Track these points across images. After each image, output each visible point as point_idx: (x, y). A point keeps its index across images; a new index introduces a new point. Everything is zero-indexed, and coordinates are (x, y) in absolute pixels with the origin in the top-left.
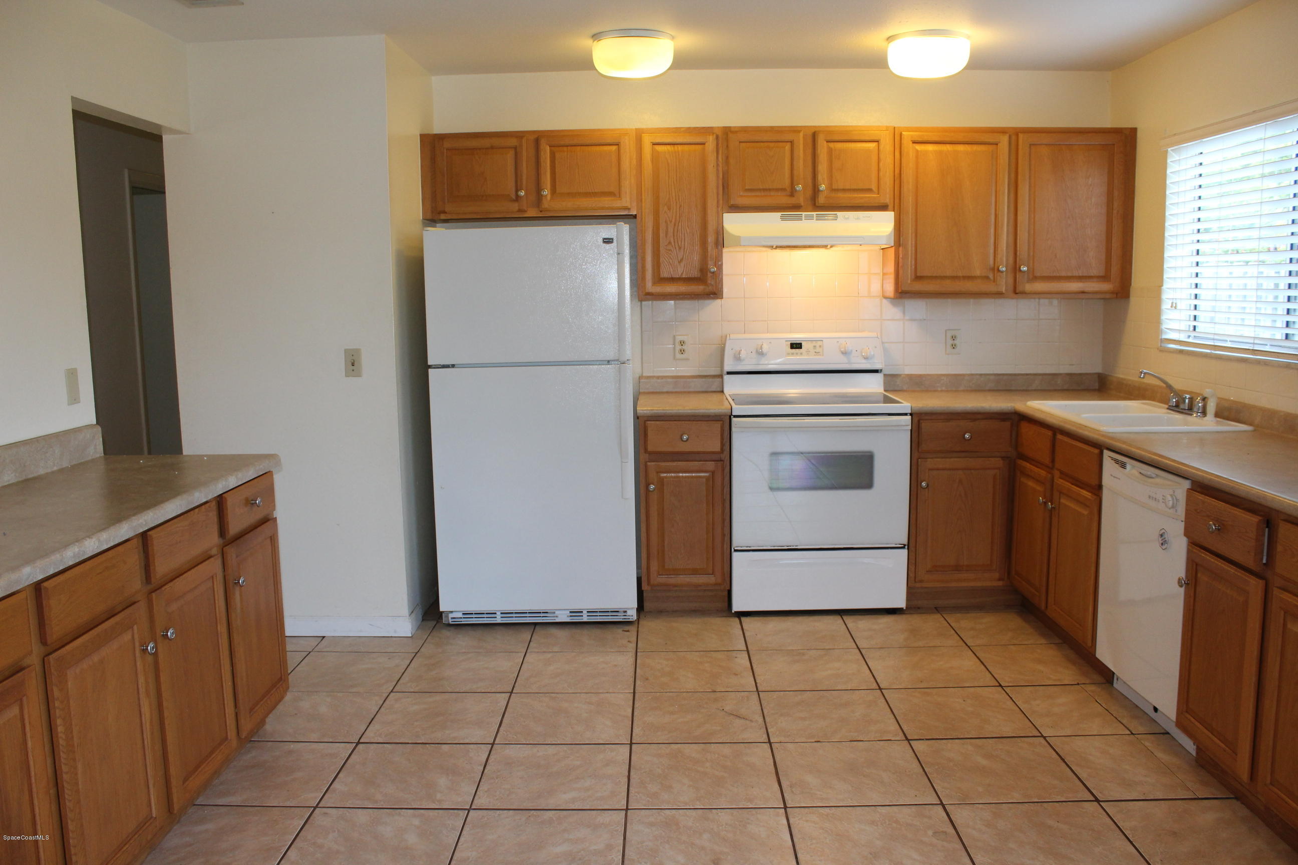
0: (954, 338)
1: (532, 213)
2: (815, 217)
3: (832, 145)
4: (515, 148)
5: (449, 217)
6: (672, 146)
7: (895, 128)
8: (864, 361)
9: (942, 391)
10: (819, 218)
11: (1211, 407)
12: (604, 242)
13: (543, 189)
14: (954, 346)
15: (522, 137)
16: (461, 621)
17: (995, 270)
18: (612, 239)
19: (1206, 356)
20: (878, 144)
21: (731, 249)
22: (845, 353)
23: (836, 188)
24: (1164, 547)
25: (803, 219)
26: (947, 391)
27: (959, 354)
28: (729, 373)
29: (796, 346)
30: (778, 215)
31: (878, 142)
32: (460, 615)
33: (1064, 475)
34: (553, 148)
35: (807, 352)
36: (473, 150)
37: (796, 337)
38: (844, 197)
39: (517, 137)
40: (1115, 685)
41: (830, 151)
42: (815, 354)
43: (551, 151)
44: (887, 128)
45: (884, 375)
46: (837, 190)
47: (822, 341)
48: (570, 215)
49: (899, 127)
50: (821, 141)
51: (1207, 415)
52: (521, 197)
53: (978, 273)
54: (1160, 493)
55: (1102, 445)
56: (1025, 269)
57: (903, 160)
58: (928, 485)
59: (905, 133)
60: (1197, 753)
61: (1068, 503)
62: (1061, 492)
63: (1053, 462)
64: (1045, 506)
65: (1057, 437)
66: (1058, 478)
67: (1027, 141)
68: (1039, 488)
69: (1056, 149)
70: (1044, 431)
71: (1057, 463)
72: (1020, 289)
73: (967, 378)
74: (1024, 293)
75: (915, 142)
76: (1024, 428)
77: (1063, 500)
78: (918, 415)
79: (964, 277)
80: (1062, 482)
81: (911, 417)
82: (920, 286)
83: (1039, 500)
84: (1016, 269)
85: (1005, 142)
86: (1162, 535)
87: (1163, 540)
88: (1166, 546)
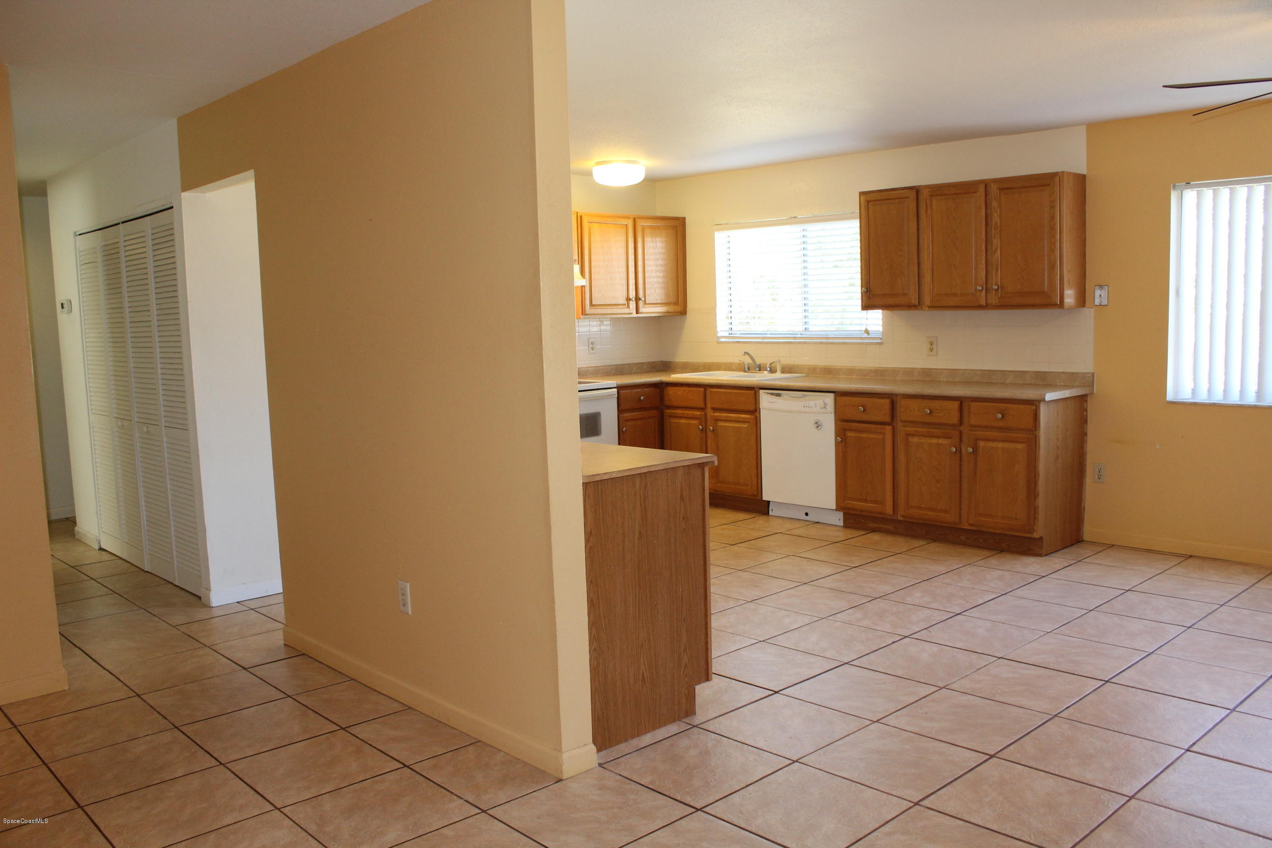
0: (592, 343)
7: (577, 213)
11: (779, 369)
14: (593, 348)
17: (629, 300)
24: (818, 428)
27: (595, 353)
33: (715, 409)
40: (770, 513)
44: (574, 213)
49: (580, 213)
51: (777, 372)
53: (621, 302)
54: (812, 403)
55: (757, 388)
56: (643, 299)
57: (583, 232)
58: (626, 430)
59: (583, 216)
60: (844, 522)
61: (727, 424)
62: (717, 420)
63: (705, 405)
64: (704, 430)
65: (709, 390)
66: (710, 413)
67: (641, 223)
68: (693, 422)
69: (651, 227)
70: (694, 389)
71: (709, 405)
72: (640, 311)
73: (602, 368)
74: (642, 313)
75: (588, 222)
76: (671, 391)
77: (720, 424)
78: (620, 388)
79: (614, 305)
80: (716, 414)
81: (616, 389)
82: (593, 311)
83: (699, 428)
84: (637, 299)
85: (630, 223)
86: (816, 423)
87: (818, 425)
88: (820, 427)
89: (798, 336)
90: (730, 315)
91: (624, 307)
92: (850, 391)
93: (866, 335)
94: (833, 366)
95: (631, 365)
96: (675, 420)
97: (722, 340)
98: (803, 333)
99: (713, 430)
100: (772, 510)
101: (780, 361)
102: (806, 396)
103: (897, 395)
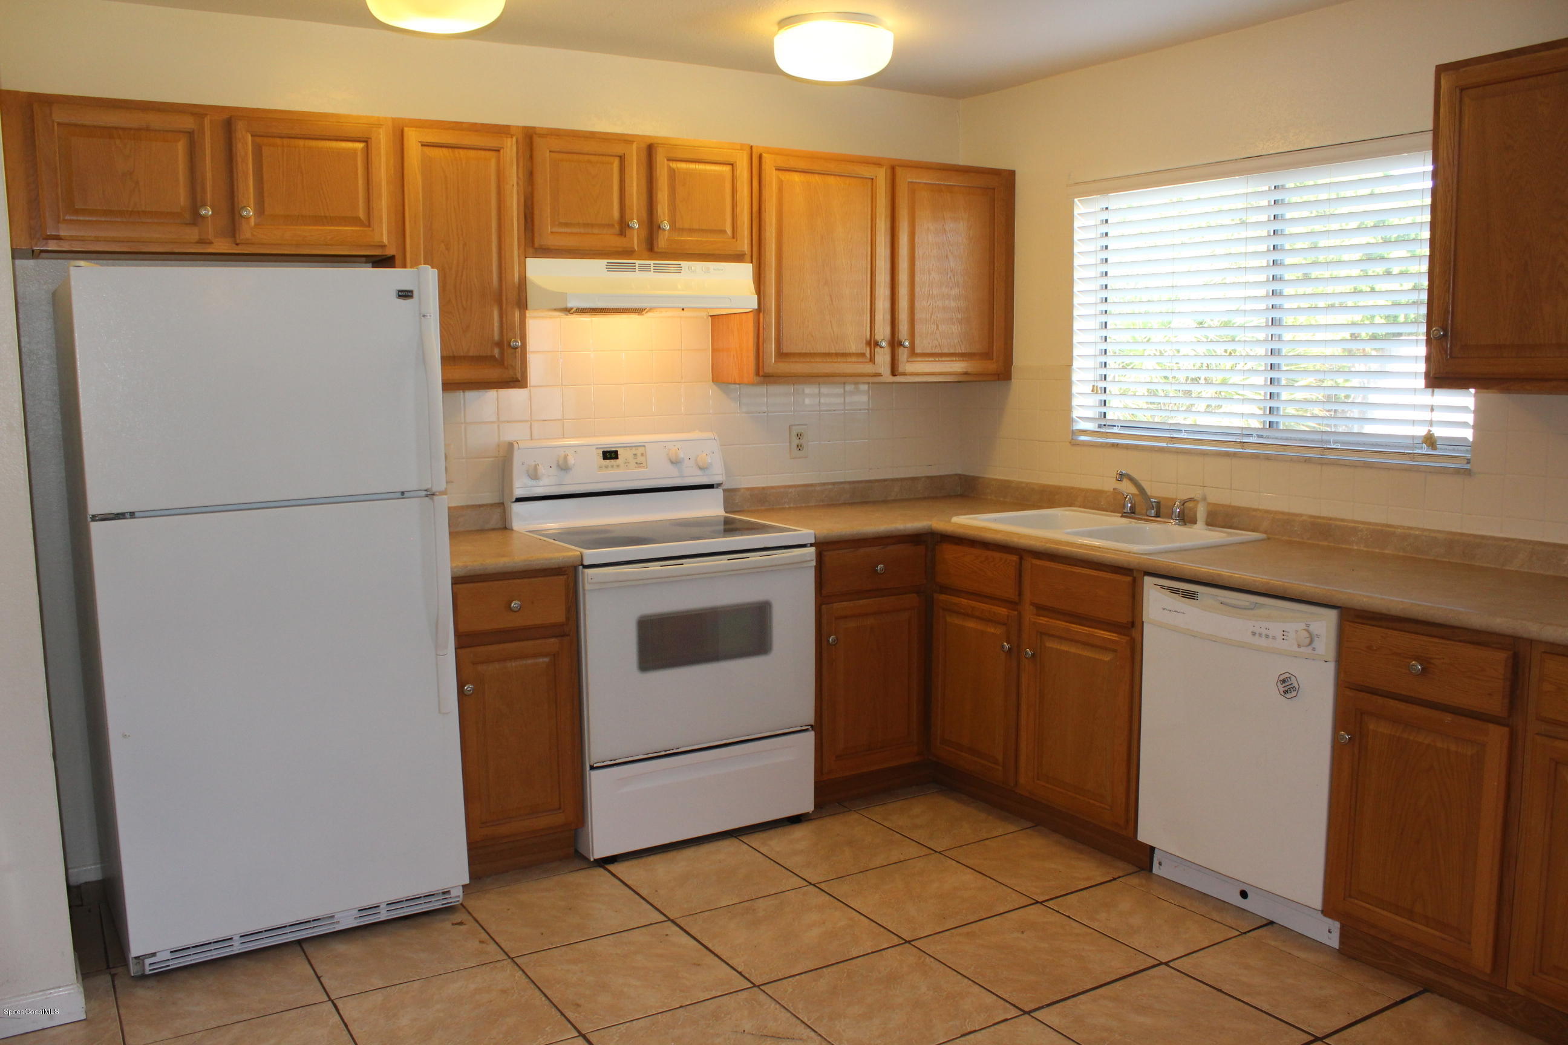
0: (799, 436)
1: (222, 246)
2: (652, 268)
3: (674, 165)
4: (190, 134)
5: (65, 247)
6: (450, 150)
7: (752, 147)
8: (699, 473)
9: (790, 508)
10: (658, 269)
11: (1201, 512)
12: (400, 296)
13: (245, 207)
14: (800, 447)
15: (205, 115)
16: (169, 966)
17: (873, 344)
18: (411, 292)
19: (1161, 450)
20: (733, 167)
21: (535, 314)
22: (675, 462)
23: (681, 227)
24: (1288, 695)
25: (637, 270)
26: (796, 508)
27: (806, 457)
28: (519, 500)
29: (610, 455)
30: (602, 263)
31: (732, 165)
32: (169, 956)
33: (1041, 609)
34: (258, 140)
35: (626, 463)
36: (109, 132)
37: (610, 442)
38: (690, 240)
39: (193, 114)
40: (1156, 870)
41: (672, 173)
42: (636, 465)
43: (253, 141)
44: (742, 147)
45: (725, 491)
46: (682, 230)
47: (644, 446)
48: (286, 252)
49: (757, 146)
50: (660, 159)
51: (1198, 522)
52: (203, 217)
53: (853, 348)
54: (1276, 629)
55: (1138, 570)
56: (907, 344)
57: (763, 192)
58: (837, 640)
59: (764, 155)
60: (1341, 942)
61: (1064, 647)
62: (1042, 634)
63: (1020, 594)
64: (1015, 652)
65: (1030, 562)
66: (1029, 614)
67: (905, 178)
68: (991, 630)
69: (937, 189)
70: (998, 555)
71: (1027, 596)
72: (901, 369)
73: (818, 488)
74: (904, 374)
75: (778, 169)
76: (949, 553)
77: (1051, 644)
78: (823, 547)
79: (837, 355)
80: (1043, 620)
81: (813, 550)
82: (785, 367)
83: (1003, 646)
84: (895, 343)
85: (881, 177)
86: (1284, 681)
87: (1288, 687)
88: (1294, 694)
89: (1251, 440)
90: (1102, 384)
91: (861, 360)
92: (1384, 611)
93: (1425, 450)
94: (1336, 519)
95: (886, 483)
96: (957, 621)
97: (1083, 438)
98: (1265, 434)
99: (1033, 655)
100: (1160, 864)
101: (1204, 499)
102: (1262, 606)
103: (1531, 642)
